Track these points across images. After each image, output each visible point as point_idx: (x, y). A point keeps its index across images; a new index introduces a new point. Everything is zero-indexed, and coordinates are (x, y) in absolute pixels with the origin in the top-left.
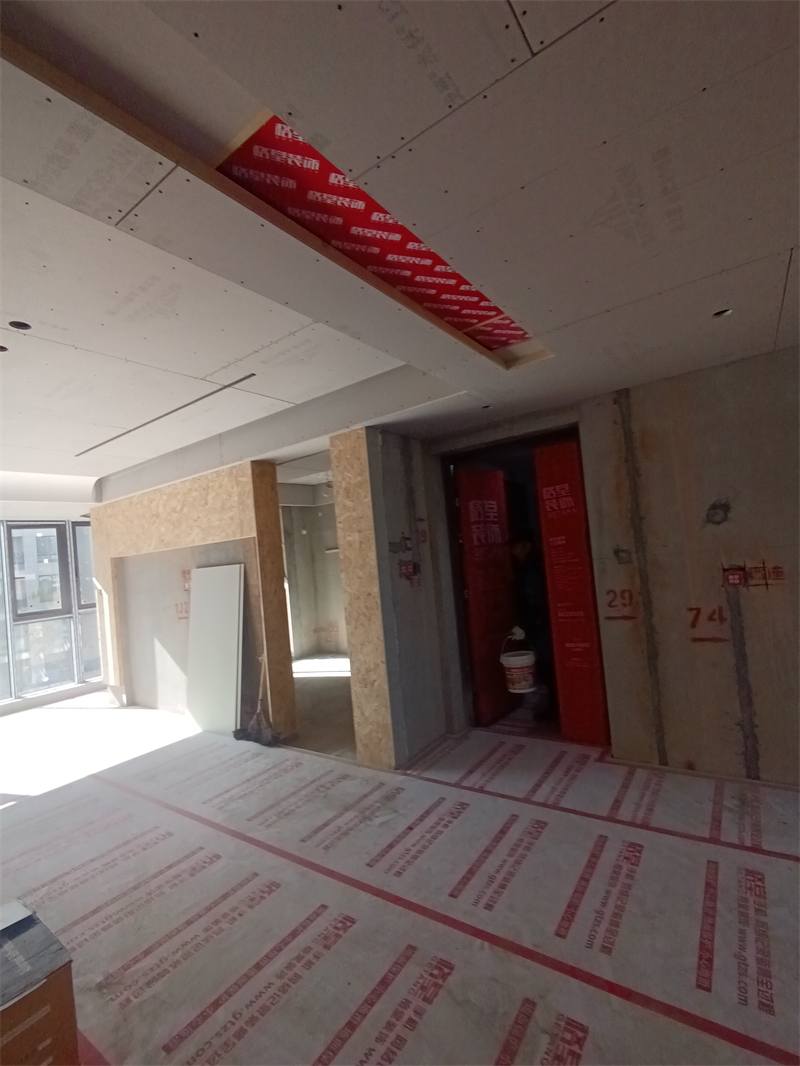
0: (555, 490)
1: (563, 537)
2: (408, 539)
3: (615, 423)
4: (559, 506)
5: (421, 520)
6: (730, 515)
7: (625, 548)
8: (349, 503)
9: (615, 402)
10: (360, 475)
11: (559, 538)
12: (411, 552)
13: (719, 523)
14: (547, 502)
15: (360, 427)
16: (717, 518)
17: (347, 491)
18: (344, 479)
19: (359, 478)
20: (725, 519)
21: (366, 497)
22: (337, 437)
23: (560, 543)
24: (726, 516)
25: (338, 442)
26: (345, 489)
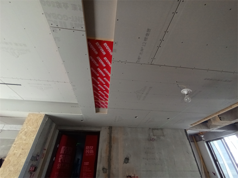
0: (89, 147)
1: (88, 163)
2: (38, 156)
3: (108, 133)
4: (89, 152)
5: (45, 150)
6: (129, 161)
7: (106, 168)
8: (24, 137)
9: (109, 129)
10: (35, 128)
11: (87, 163)
12: (36, 162)
13: (126, 163)
14: (86, 150)
15: (43, 114)
16: (126, 162)
17: (26, 133)
18: (27, 128)
19: (34, 129)
20: (128, 162)
21: (33, 136)
22: (32, 114)
23: (87, 164)
24: (128, 161)
25: (31, 115)
26: (26, 132)
